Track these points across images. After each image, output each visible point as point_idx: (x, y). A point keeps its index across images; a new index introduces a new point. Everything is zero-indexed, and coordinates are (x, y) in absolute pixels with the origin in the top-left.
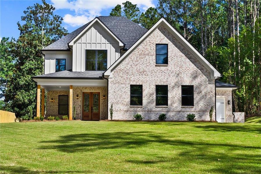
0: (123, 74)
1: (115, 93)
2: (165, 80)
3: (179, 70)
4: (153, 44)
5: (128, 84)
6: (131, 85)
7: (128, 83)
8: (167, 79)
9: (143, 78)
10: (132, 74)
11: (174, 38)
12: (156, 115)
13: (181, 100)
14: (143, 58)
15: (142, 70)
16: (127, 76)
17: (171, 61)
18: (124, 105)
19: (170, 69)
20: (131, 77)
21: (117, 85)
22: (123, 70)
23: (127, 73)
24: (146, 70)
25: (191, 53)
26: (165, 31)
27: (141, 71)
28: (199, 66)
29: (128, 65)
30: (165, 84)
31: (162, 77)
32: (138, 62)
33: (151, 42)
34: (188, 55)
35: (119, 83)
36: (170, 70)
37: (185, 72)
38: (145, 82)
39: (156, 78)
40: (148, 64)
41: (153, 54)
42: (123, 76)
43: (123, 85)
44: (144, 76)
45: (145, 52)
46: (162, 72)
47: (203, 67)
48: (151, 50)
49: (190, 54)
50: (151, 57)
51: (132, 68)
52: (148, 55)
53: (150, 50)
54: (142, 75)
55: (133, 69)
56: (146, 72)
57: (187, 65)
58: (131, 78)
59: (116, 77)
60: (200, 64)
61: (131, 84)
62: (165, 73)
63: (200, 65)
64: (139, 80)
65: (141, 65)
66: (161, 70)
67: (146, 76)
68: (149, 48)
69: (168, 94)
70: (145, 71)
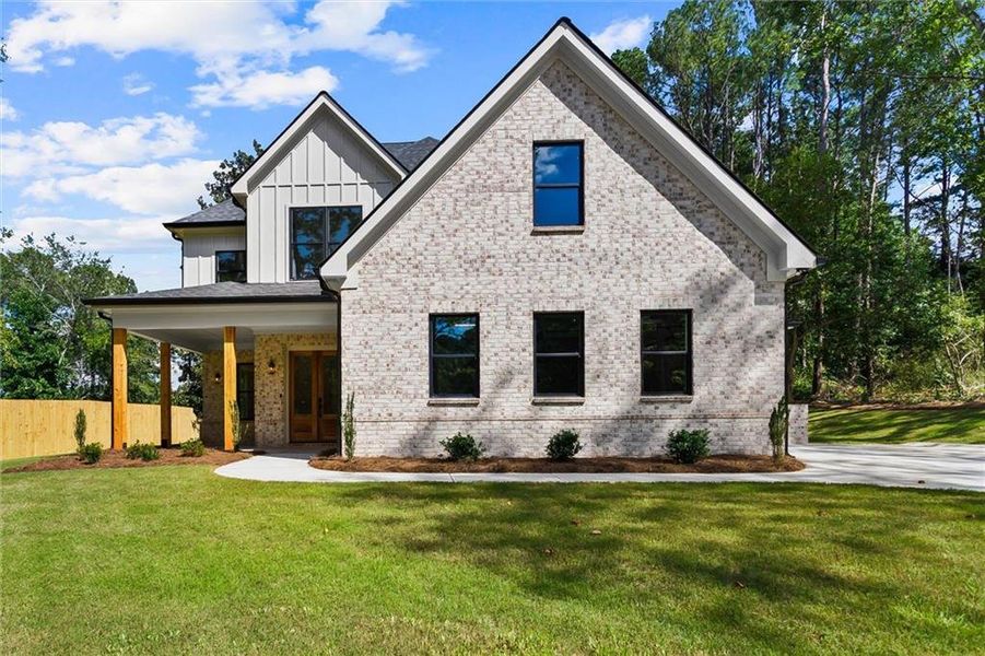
0: (398, 272)
1: (369, 351)
2: (570, 292)
3: (630, 245)
4: (521, 142)
5: (422, 312)
6: (430, 315)
7: (421, 307)
8: (581, 286)
9: (479, 283)
10: (437, 271)
11: (609, 116)
12: (535, 435)
13: (639, 371)
14: (479, 204)
15: (478, 252)
16: (415, 279)
17: (599, 210)
18: (406, 395)
19: (593, 245)
20: (433, 284)
21: (376, 316)
22: (398, 254)
23: (417, 267)
24: (492, 253)
25: (682, 175)
26: (570, 86)
27: (471, 257)
28: (718, 229)
29: (420, 236)
30: (571, 308)
31: (561, 277)
32: (462, 221)
33: (511, 137)
34: (670, 185)
35: (382, 307)
36: (593, 250)
37: (657, 254)
38: (489, 301)
39: (536, 285)
40: (501, 229)
41: (521, 185)
42: (400, 280)
43: (400, 318)
44: (484, 277)
45: (489, 178)
46: (558, 260)
47: (735, 229)
48: (514, 168)
49: (677, 180)
50: (513, 197)
51: (437, 245)
52: (502, 191)
53: (507, 170)
54: (475, 274)
55: (440, 248)
56: (492, 260)
57: (665, 226)
58: (432, 288)
59: (371, 286)
60: (722, 220)
61: (432, 311)
62: (570, 260)
63: (720, 224)
64: (463, 292)
65: (473, 230)
66: (558, 251)
67: (492, 278)
68: (507, 160)
69: (586, 348)
70: (489, 257)
